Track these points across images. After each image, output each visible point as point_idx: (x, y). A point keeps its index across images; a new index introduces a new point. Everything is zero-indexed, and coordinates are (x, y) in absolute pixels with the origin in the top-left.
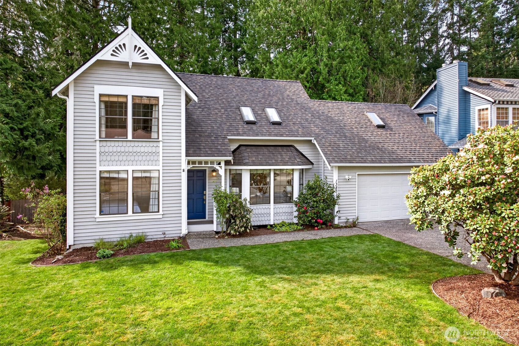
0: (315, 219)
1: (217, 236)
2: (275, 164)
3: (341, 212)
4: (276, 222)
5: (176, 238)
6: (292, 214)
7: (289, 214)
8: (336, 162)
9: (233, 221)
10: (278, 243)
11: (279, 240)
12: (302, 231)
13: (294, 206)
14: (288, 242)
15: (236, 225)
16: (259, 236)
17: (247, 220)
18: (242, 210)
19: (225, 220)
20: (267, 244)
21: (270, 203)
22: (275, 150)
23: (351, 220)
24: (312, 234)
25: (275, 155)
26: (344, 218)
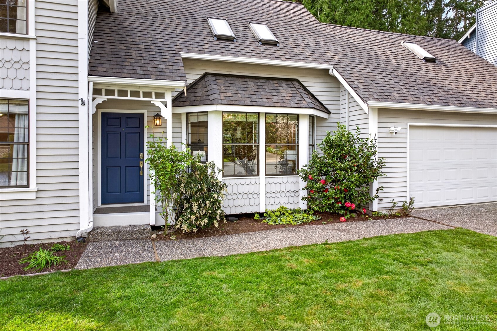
0: (341, 202)
1: (154, 236)
2: (267, 104)
3: (385, 190)
4: (270, 208)
5: (68, 240)
6: (297, 194)
7: (292, 194)
8: (377, 99)
9: (186, 205)
10: (277, 250)
11: (278, 245)
12: (319, 224)
13: (300, 180)
14: (296, 248)
15: (192, 213)
16: (238, 235)
17: (213, 203)
18: (204, 184)
19: (171, 204)
20: (252, 254)
21: (258, 175)
22: (267, 84)
23: (400, 204)
24: (339, 230)
25: (267, 91)
26: (389, 200)
